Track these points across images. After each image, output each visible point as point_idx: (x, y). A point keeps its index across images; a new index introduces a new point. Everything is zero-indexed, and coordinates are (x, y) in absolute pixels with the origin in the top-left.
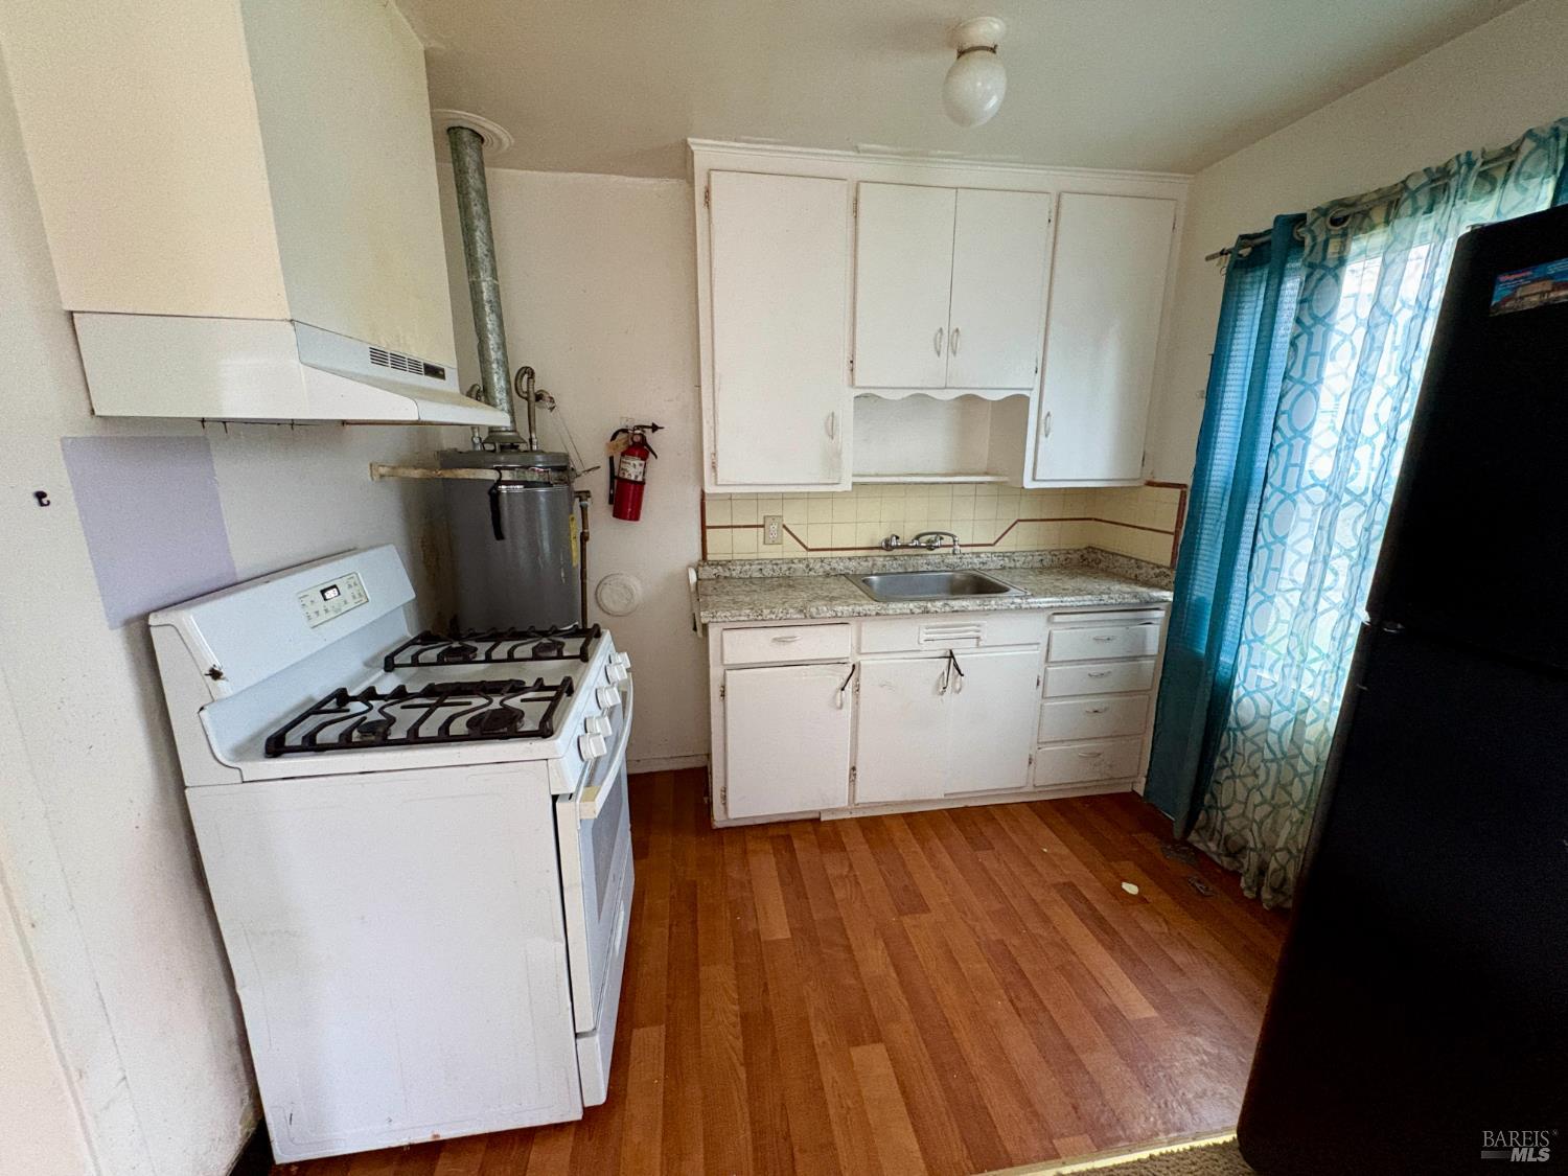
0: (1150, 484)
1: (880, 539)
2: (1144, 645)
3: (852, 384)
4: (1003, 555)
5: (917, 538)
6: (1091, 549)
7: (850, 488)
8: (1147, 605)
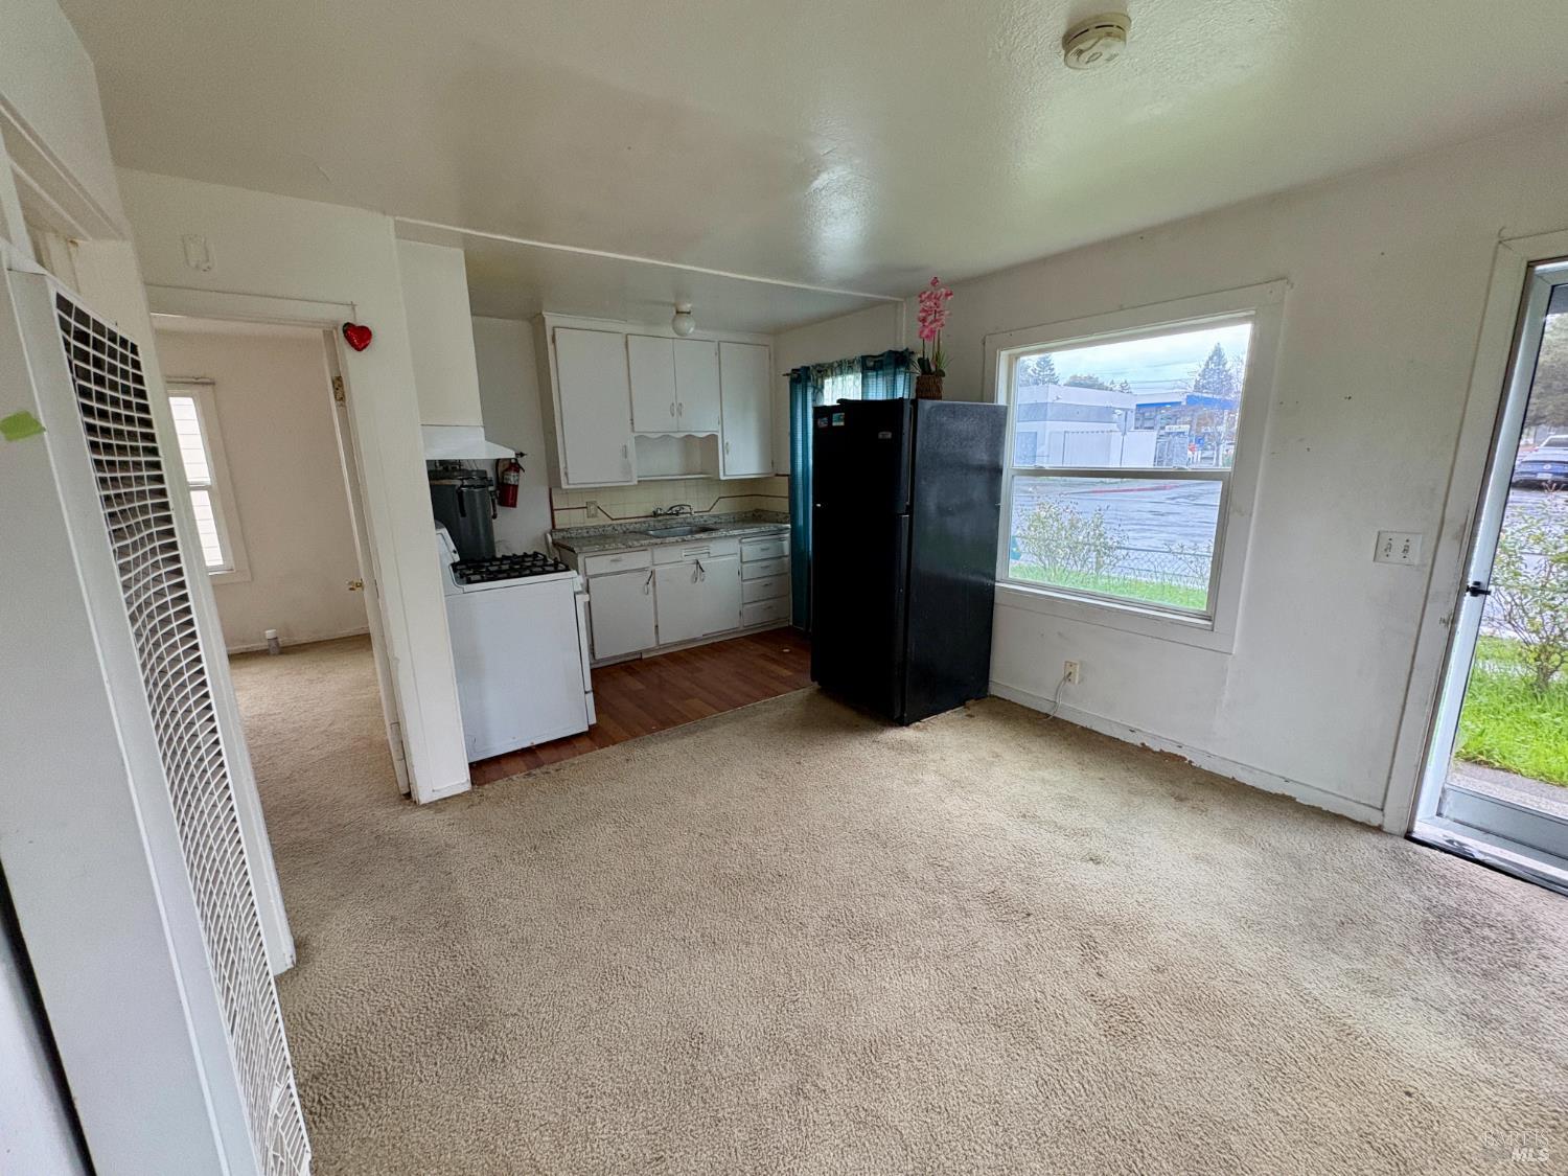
0: (777, 475)
1: (650, 512)
2: (782, 551)
3: (633, 431)
4: (714, 516)
5: (671, 508)
6: (757, 510)
7: (636, 483)
8: (781, 531)
